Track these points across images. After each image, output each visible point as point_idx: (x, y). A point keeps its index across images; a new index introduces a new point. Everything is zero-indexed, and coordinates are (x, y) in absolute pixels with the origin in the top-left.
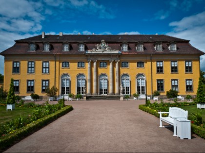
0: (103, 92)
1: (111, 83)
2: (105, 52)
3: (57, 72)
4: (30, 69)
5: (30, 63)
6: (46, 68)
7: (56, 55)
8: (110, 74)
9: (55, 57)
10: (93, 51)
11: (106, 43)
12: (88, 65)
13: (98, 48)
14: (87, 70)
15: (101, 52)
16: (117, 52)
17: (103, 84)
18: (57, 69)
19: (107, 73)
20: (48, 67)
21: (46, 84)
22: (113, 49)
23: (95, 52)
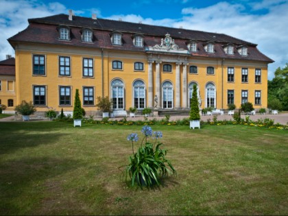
0: (167, 105)
1: (177, 94)
2: (171, 51)
3: (106, 76)
4: (62, 69)
5: (62, 59)
6: (88, 68)
7: (104, 49)
8: (177, 82)
9: (102, 52)
10: (156, 48)
11: (173, 38)
12: (148, 68)
13: (162, 44)
14: (147, 75)
15: (166, 51)
16: (185, 52)
17: (166, 94)
18: (106, 71)
19: (172, 80)
20: (92, 68)
21: (89, 92)
22: (180, 47)
23: (158, 50)
